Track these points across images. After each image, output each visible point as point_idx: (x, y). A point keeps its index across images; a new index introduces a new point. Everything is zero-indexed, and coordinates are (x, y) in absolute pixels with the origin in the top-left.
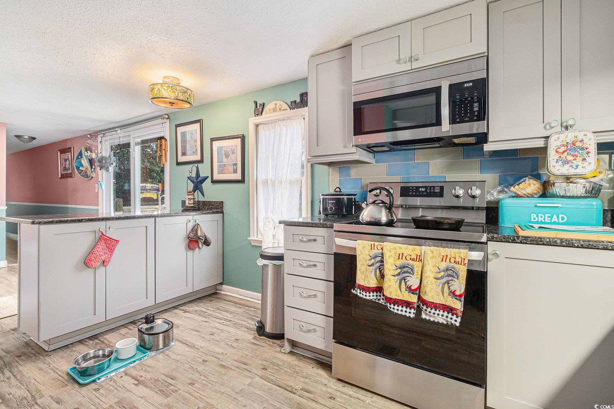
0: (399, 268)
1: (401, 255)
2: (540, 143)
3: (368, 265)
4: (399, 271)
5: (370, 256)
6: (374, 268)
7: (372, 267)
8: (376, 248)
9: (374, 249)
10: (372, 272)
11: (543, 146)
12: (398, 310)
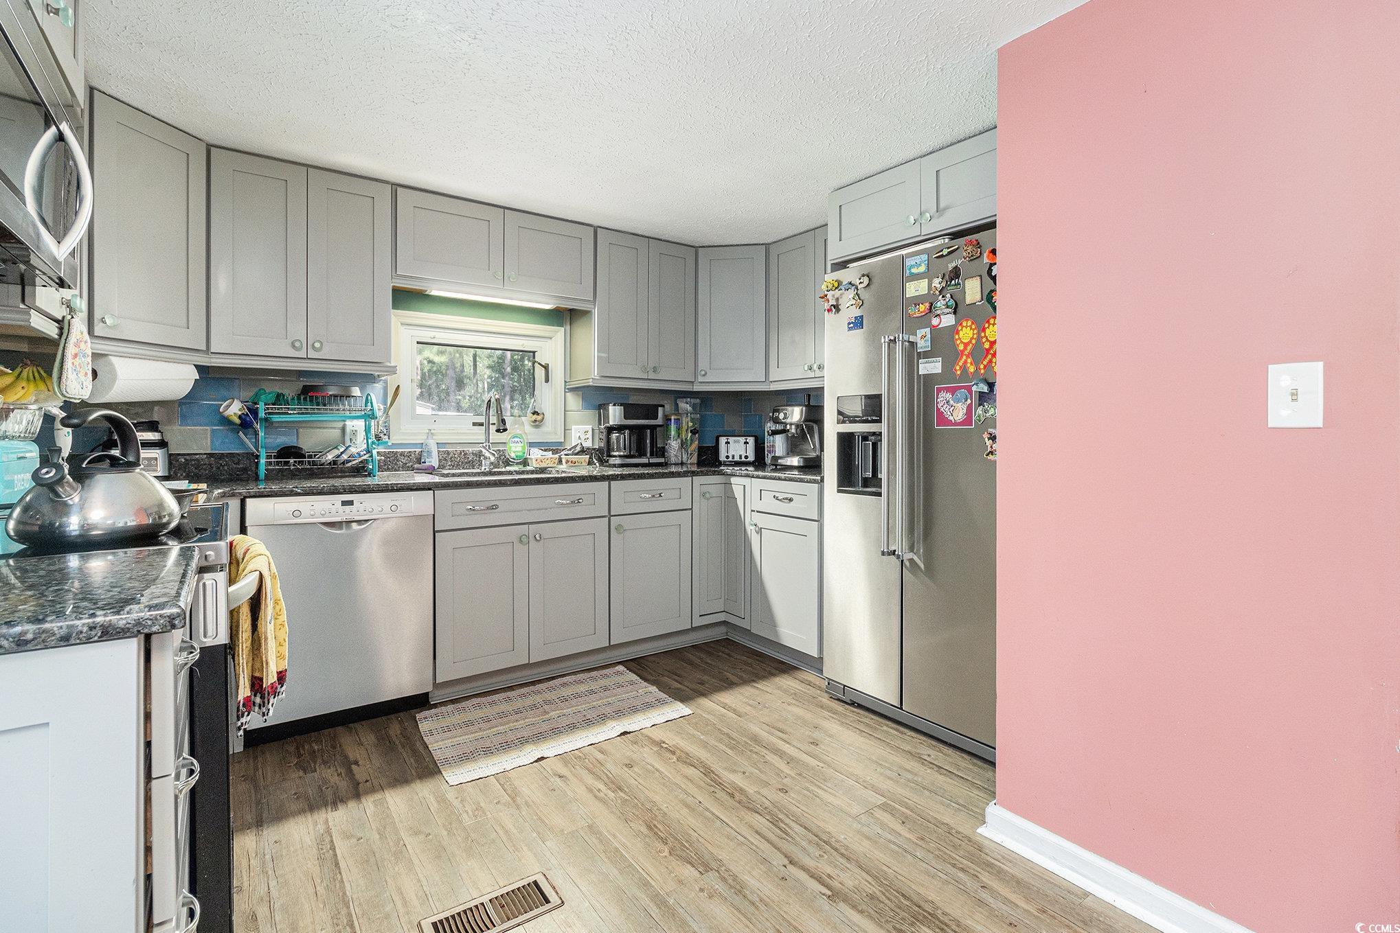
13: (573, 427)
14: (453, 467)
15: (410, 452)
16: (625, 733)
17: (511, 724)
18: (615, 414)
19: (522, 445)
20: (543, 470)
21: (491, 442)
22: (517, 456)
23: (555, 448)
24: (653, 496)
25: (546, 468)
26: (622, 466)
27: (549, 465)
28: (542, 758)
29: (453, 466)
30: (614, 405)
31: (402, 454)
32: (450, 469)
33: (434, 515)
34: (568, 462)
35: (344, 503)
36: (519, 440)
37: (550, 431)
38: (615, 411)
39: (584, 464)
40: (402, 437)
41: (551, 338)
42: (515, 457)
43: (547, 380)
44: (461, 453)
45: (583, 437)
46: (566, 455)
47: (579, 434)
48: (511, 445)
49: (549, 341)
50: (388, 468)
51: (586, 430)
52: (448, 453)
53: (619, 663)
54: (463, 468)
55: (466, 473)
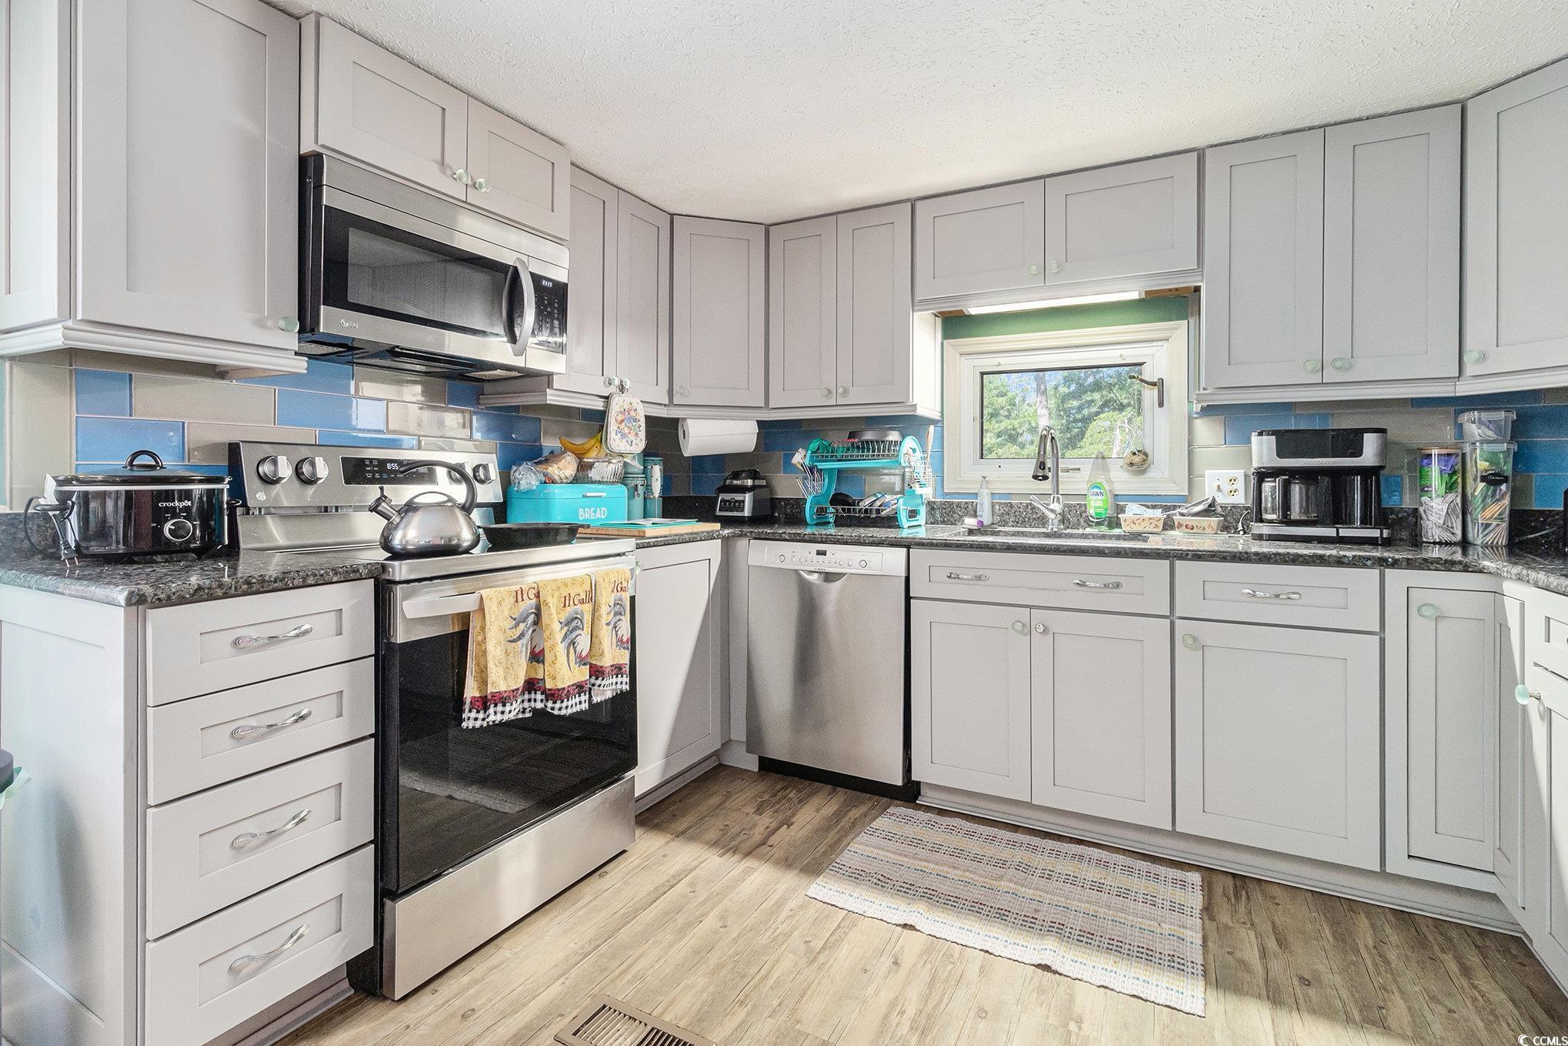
0: (566, 625)
1: (567, 598)
2: (599, 405)
3: (509, 641)
4: (566, 628)
5: (515, 619)
6: (525, 642)
7: (521, 641)
8: (525, 597)
9: (523, 600)
10: (522, 651)
11: (602, 409)
12: (560, 709)
13: (1207, 472)
14: (1016, 523)
15: (967, 503)
16: (1046, 968)
17: (946, 869)
18: (1262, 451)
19: (1103, 498)
20: (1136, 536)
21: (1060, 493)
22: (1096, 514)
23: (1167, 504)
24: (1277, 596)
25: (1140, 534)
26: (1272, 538)
27: (1148, 529)
28: (912, 927)
29: (1018, 523)
30: (1260, 434)
31: (959, 505)
32: (1013, 526)
33: (907, 579)
34: (1181, 526)
35: (819, 553)
36: (1098, 491)
37: (1165, 479)
38: (1261, 444)
39: (1208, 530)
40: (959, 486)
41: (1168, 340)
42: (1094, 515)
43: (1161, 404)
44: (1027, 506)
45: (1226, 487)
46: (1182, 515)
47: (1217, 483)
48: (1090, 497)
49: (1165, 344)
50: (944, 521)
51: (1233, 476)
52: (1011, 506)
53: (1198, 868)
54: (1030, 526)
55: (1023, 533)
